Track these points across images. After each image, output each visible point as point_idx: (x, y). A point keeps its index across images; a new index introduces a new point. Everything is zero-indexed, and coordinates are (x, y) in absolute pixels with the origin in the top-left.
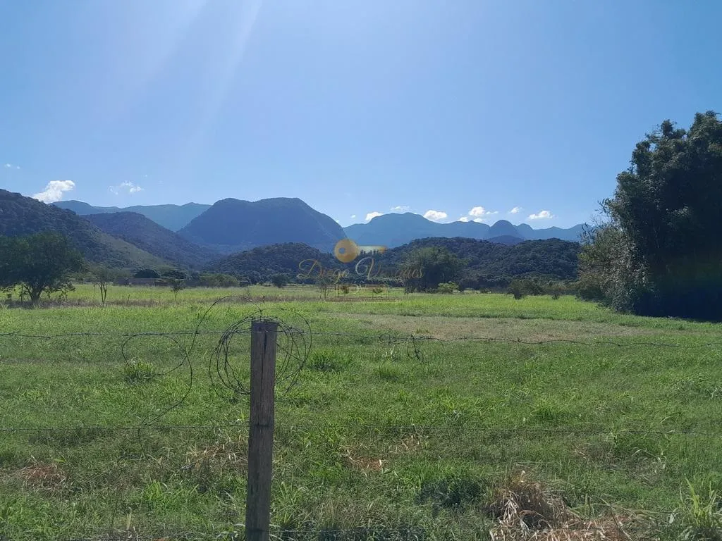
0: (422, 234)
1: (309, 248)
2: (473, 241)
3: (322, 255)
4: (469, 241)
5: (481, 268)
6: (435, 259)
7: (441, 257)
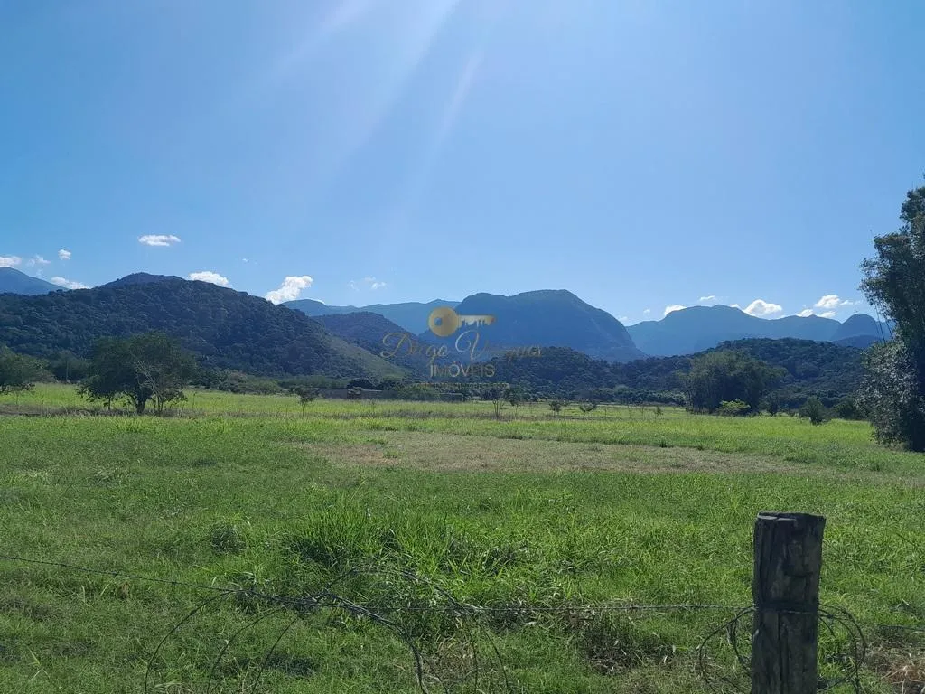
0: (736, 334)
1: (576, 353)
2: (811, 343)
3: (593, 363)
4: (803, 343)
5: (822, 382)
6: (732, 368)
7: (741, 365)
